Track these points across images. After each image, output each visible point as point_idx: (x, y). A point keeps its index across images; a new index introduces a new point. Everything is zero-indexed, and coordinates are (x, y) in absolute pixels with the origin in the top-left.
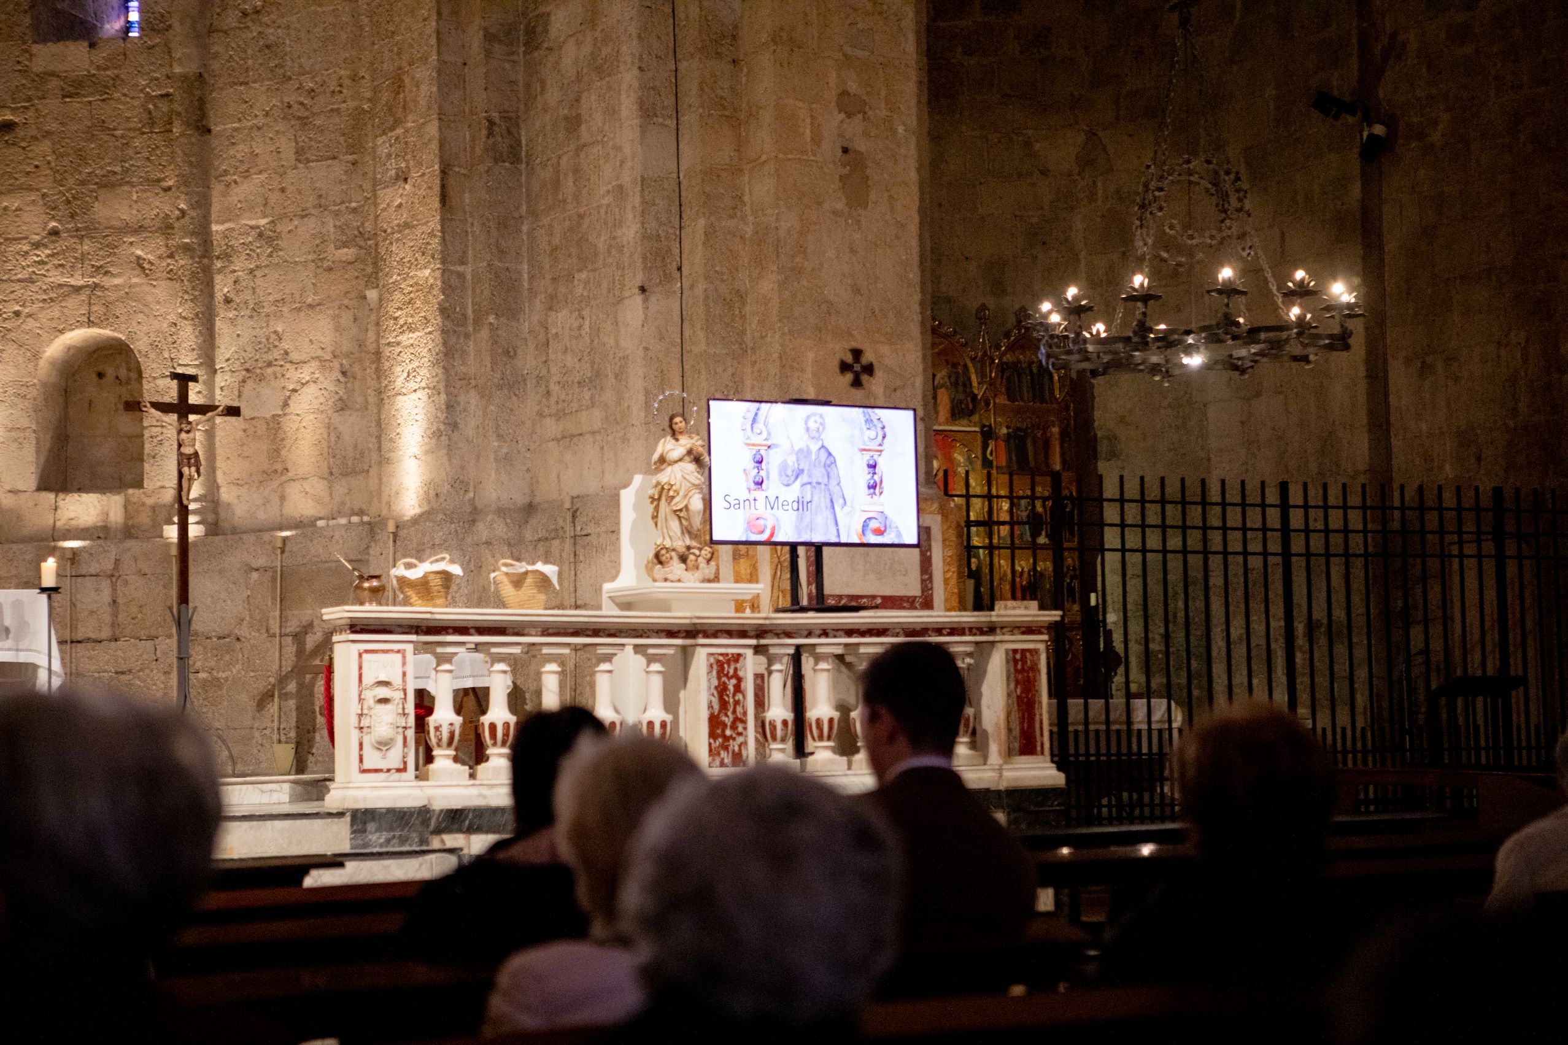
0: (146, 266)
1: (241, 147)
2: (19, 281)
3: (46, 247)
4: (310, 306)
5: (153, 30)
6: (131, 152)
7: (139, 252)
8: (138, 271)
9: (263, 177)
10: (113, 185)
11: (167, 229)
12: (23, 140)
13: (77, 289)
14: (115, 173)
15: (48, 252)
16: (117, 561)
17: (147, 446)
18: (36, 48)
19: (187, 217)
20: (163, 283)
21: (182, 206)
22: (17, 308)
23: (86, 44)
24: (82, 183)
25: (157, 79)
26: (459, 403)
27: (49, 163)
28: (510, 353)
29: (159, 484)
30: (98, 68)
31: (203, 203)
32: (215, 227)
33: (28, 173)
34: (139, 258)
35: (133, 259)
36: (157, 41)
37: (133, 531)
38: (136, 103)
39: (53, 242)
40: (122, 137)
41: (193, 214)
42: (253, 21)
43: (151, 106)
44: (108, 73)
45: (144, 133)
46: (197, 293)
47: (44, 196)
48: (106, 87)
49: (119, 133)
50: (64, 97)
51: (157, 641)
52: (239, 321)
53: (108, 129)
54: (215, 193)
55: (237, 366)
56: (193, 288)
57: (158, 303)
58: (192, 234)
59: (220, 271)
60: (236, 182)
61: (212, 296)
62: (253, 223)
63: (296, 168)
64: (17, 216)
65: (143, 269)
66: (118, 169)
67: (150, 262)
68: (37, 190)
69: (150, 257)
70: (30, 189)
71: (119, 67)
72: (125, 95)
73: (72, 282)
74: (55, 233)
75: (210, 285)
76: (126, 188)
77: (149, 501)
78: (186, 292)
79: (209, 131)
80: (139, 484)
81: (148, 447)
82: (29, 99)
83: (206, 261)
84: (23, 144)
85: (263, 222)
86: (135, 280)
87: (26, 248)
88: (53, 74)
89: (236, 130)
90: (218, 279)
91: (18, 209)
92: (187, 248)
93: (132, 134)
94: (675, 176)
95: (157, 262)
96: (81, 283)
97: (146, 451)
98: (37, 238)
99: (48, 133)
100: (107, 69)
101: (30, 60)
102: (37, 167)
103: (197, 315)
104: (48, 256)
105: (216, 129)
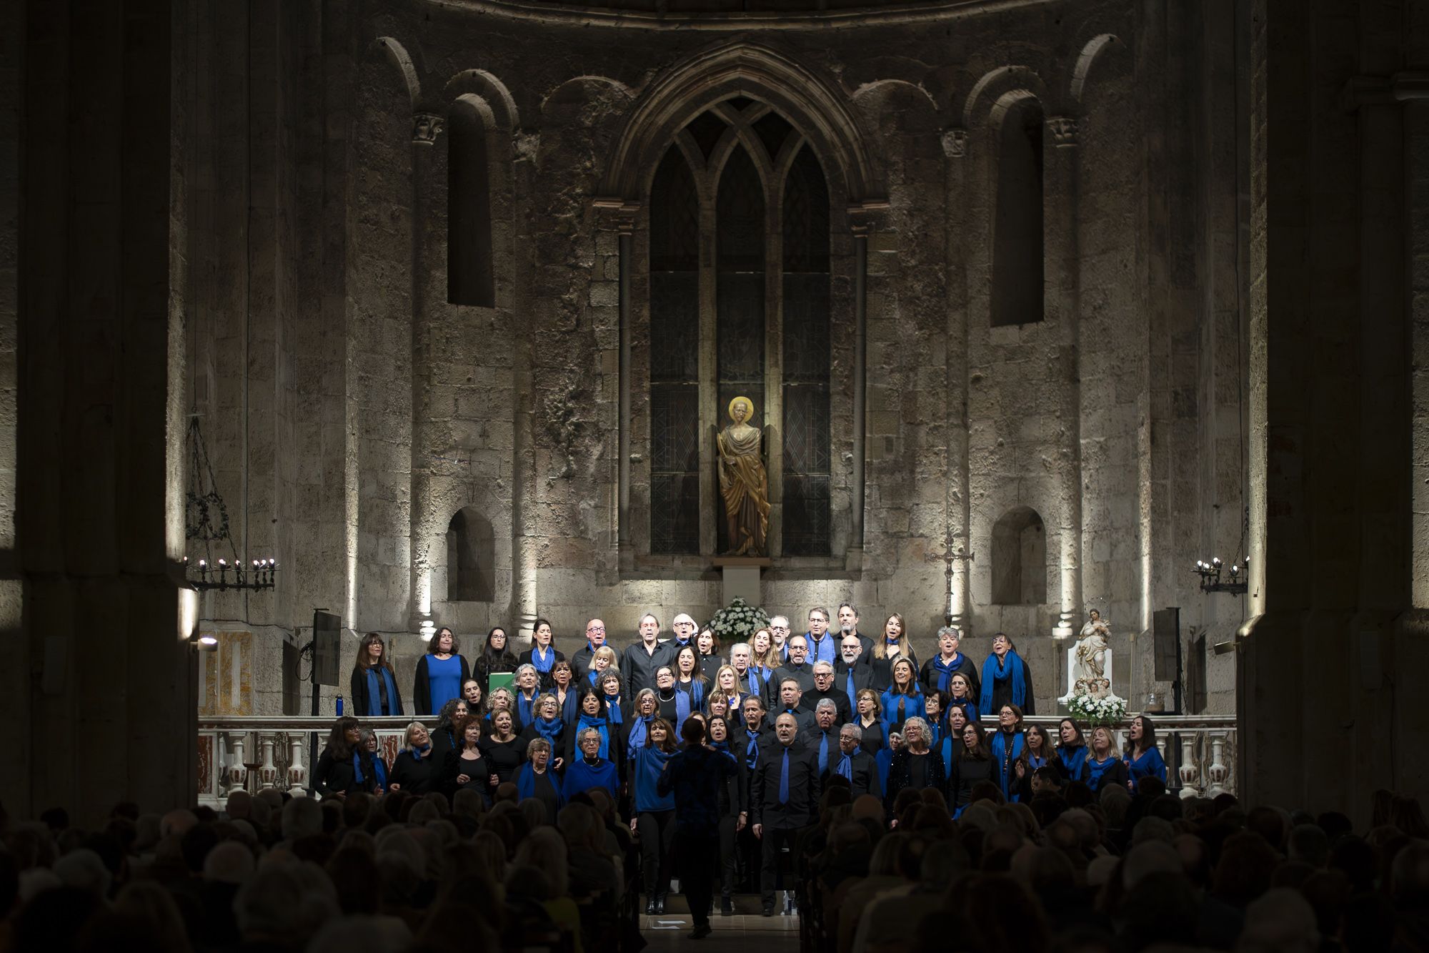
0: (1048, 465)
1: (1093, 392)
2: (983, 475)
3: (997, 454)
4: (1122, 494)
5: (1052, 317)
6: (1039, 394)
7: (1044, 457)
8: (1043, 468)
9: (1102, 411)
10: (1031, 415)
11: (1057, 442)
12: (985, 387)
13: (1012, 480)
14: (1032, 407)
15: (997, 456)
16: (1028, 649)
17: (1048, 577)
18: (992, 330)
19: (1065, 437)
20: (1056, 476)
21: (1063, 429)
22: (982, 492)
23: (1018, 327)
24: (1016, 414)
25: (1054, 348)
26: (1162, 565)
27: (998, 401)
28: (1187, 534)
29: (1055, 601)
30: (1024, 342)
31: (1075, 427)
32: (1082, 441)
33: (988, 408)
34: (1044, 460)
35: (1041, 461)
36: (1054, 324)
37: (1041, 630)
38: (1043, 363)
39: (1000, 450)
40: (1036, 385)
41: (1068, 434)
42: (1098, 313)
43: (1051, 365)
44: (1029, 345)
45: (1046, 382)
46: (1070, 483)
47: (996, 422)
48: (1028, 353)
49: (1034, 382)
50: (1006, 360)
51: (1049, 700)
52: (1092, 500)
53: (1029, 380)
54: (1081, 419)
55: (1091, 530)
56: (1068, 480)
57: (1054, 488)
58: (1067, 446)
59: (1084, 469)
60: (1090, 413)
61: (1080, 484)
62: (1097, 439)
63: (1116, 407)
64: (982, 435)
65: (1046, 467)
66: (1033, 405)
67: (1050, 463)
68: (993, 418)
69: (1049, 459)
70: (989, 418)
71: (1034, 341)
72: (1037, 358)
73: (1010, 475)
74: (1001, 445)
75: (1079, 477)
76: (1037, 417)
77: (1049, 612)
78: (1064, 483)
79: (1079, 381)
80: (1044, 602)
81: (1048, 580)
82: (989, 362)
83: (1076, 463)
84: (985, 390)
85: (1102, 439)
86: (1042, 474)
87: (987, 454)
88: (1001, 346)
89: (1090, 380)
90: (1083, 473)
91: (983, 430)
92: (1065, 455)
93: (1041, 383)
94: (1239, 436)
95: (1053, 462)
96: (1015, 476)
97: (1048, 581)
98: (992, 448)
99: (998, 382)
100: (1028, 342)
101: (989, 338)
102: (992, 404)
103: (1070, 496)
104: (998, 459)
105: (1082, 379)
